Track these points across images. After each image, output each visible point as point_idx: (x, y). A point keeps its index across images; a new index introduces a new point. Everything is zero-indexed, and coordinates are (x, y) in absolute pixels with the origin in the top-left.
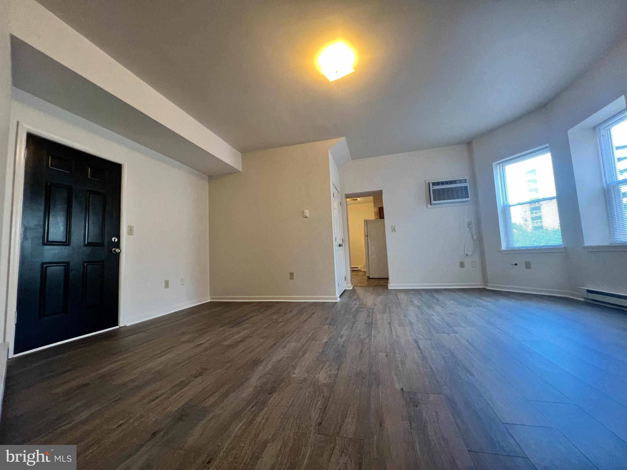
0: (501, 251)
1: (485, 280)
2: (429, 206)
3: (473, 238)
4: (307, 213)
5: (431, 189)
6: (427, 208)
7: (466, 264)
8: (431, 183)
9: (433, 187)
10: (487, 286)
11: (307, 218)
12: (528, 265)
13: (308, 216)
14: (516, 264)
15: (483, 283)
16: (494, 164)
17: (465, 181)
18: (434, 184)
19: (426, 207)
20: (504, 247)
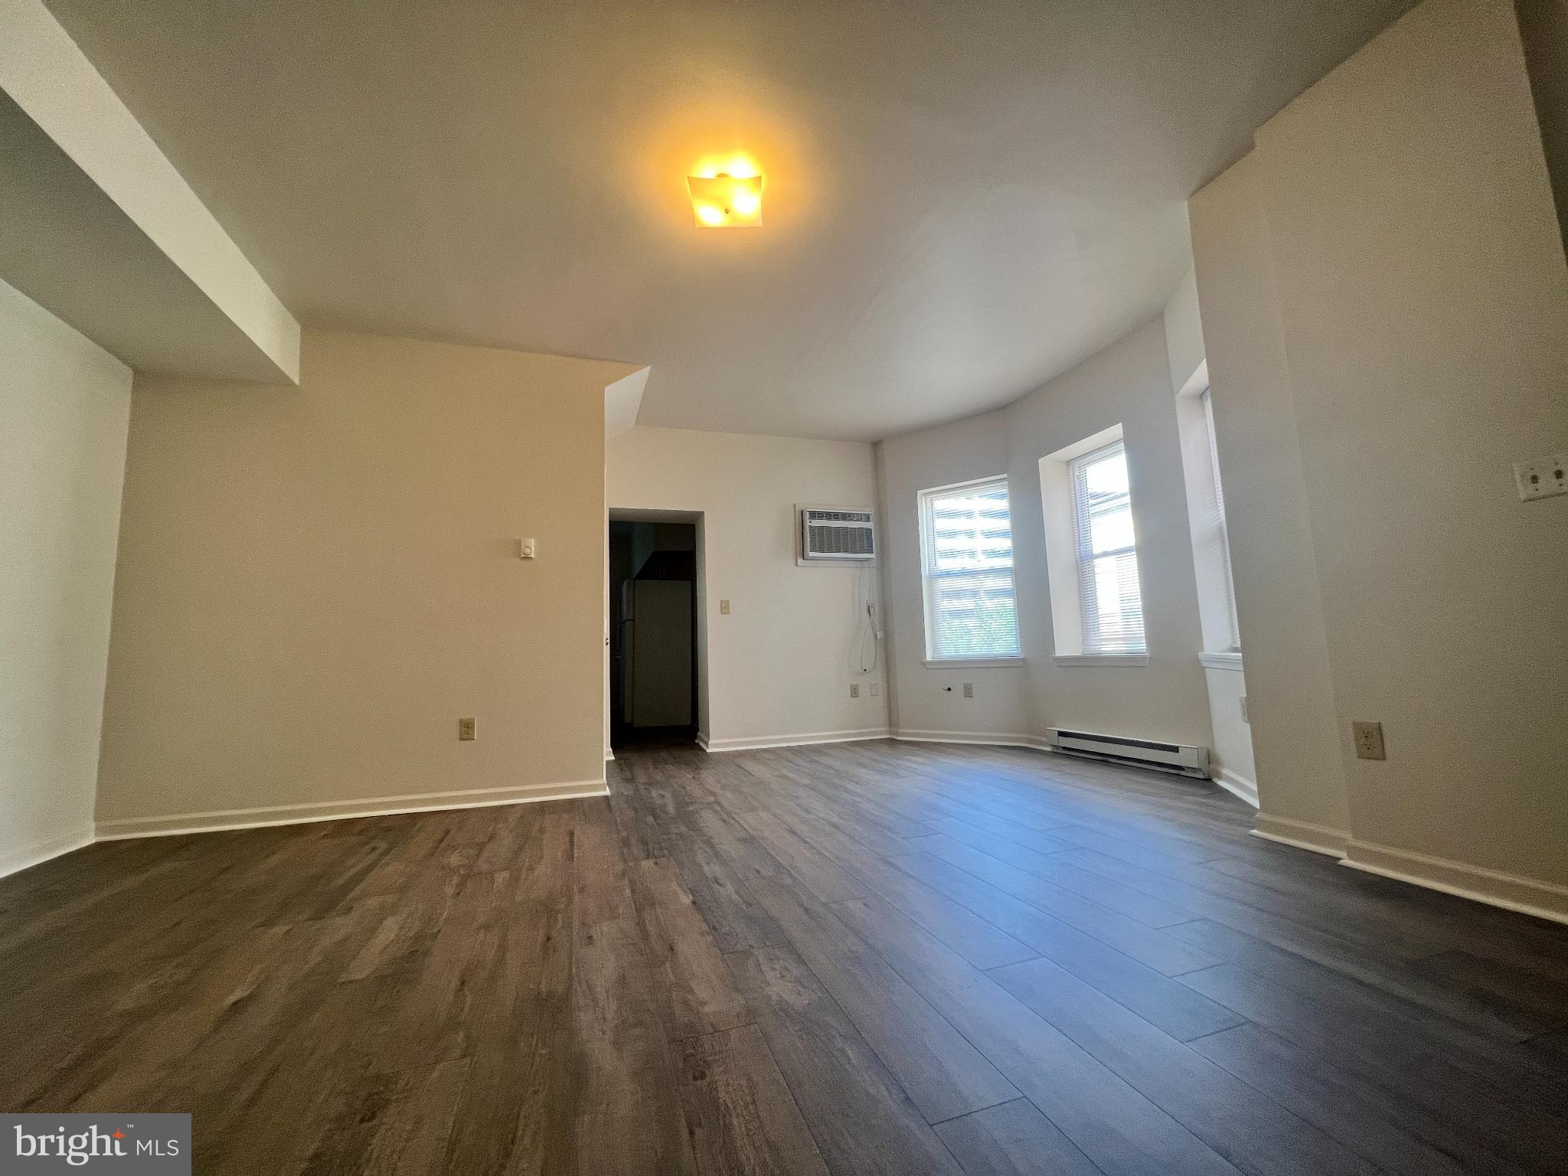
0: (924, 664)
1: (892, 721)
2: (800, 561)
3: (876, 636)
4: (531, 547)
5: (808, 524)
6: (797, 565)
7: (861, 691)
8: (808, 513)
9: (810, 522)
10: (897, 734)
11: (528, 562)
12: (968, 692)
13: (533, 556)
14: (949, 689)
15: (887, 729)
16: (919, 493)
17: (867, 518)
18: (814, 515)
19: (792, 562)
20: (929, 658)
